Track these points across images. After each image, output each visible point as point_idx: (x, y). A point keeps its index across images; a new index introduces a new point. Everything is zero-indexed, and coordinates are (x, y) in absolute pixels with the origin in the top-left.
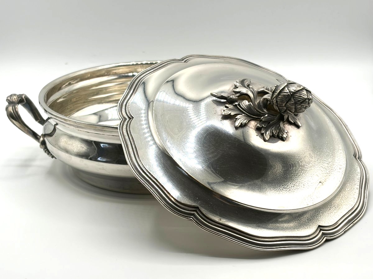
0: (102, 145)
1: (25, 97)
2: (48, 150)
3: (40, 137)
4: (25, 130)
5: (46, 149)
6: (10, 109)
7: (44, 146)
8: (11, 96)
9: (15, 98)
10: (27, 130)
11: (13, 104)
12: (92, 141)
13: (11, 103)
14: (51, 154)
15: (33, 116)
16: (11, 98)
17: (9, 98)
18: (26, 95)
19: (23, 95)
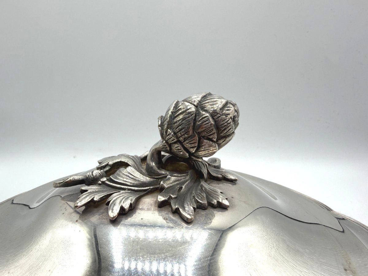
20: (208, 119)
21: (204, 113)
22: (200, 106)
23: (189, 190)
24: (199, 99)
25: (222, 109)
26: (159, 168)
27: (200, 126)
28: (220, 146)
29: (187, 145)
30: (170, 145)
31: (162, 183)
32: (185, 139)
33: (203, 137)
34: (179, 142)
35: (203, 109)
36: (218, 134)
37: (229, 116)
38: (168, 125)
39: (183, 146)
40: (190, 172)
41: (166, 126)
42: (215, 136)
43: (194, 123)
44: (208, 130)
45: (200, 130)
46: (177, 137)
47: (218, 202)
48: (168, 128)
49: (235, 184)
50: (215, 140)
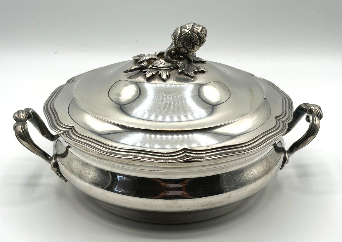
0: (118, 177)
1: (32, 112)
2: (60, 173)
3: (52, 158)
4: (35, 150)
5: (59, 173)
6: (19, 128)
7: (56, 169)
8: (18, 112)
9: (23, 116)
10: (37, 151)
11: (22, 123)
12: (108, 172)
13: (19, 121)
14: (64, 178)
15: (39, 131)
16: (18, 115)
17: (16, 116)
18: (32, 109)
19: (30, 109)
20: (196, 37)
21: (194, 34)
22: (192, 30)
23: (188, 67)
24: (191, 27)
25: (201, 31)
26: (172, 59)
27: (193, 39)
28: (200, 47)
29: (187, 48)
30: (179, 48)
31: (177, 65)
32: (187, 45)
33: (194, 44)
34: (184, 47)
35: (193, 32)
36: (200, 42)
37: (204, 34)
38: (178, 39)
39: (186, 48)
40: (186, 60)
41: (177, 40)
42: (199, 43)
43: (191, 39)
44: (197, 41)
45: (193, 41)
46: (183, 45)
47: (201, 70)
48: (178, 41)
49: (205, 64)
50: (198, 44)
